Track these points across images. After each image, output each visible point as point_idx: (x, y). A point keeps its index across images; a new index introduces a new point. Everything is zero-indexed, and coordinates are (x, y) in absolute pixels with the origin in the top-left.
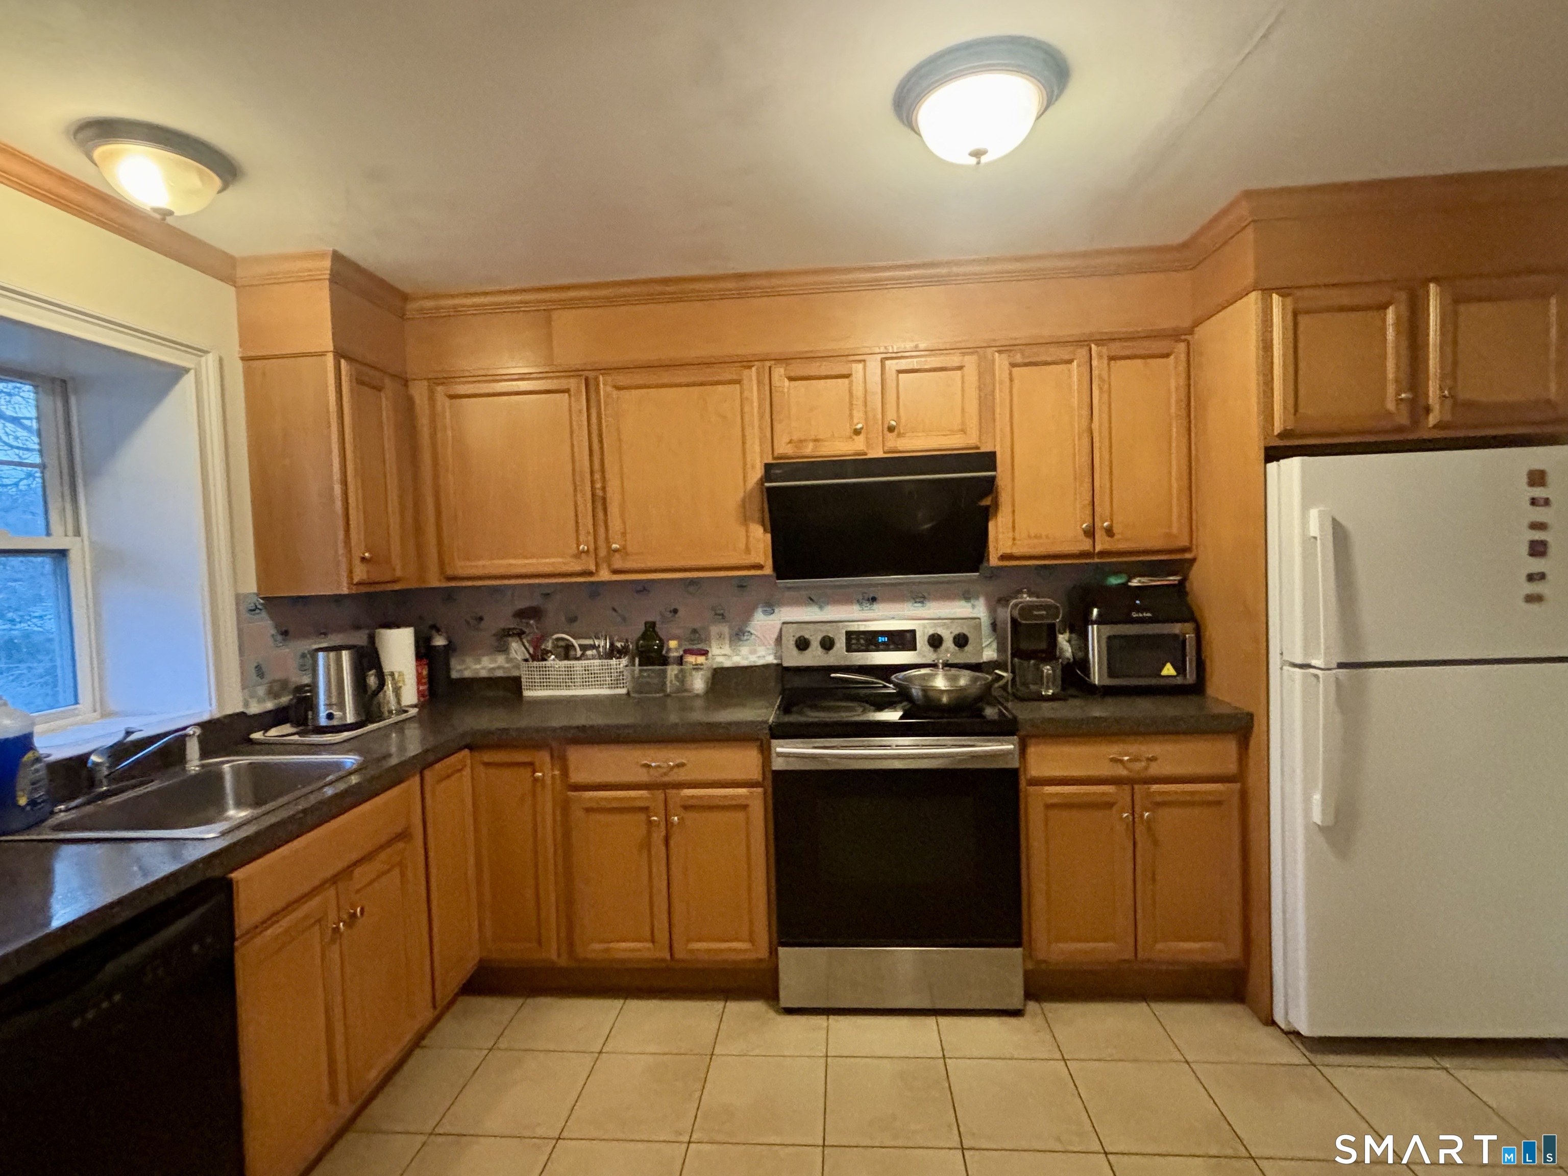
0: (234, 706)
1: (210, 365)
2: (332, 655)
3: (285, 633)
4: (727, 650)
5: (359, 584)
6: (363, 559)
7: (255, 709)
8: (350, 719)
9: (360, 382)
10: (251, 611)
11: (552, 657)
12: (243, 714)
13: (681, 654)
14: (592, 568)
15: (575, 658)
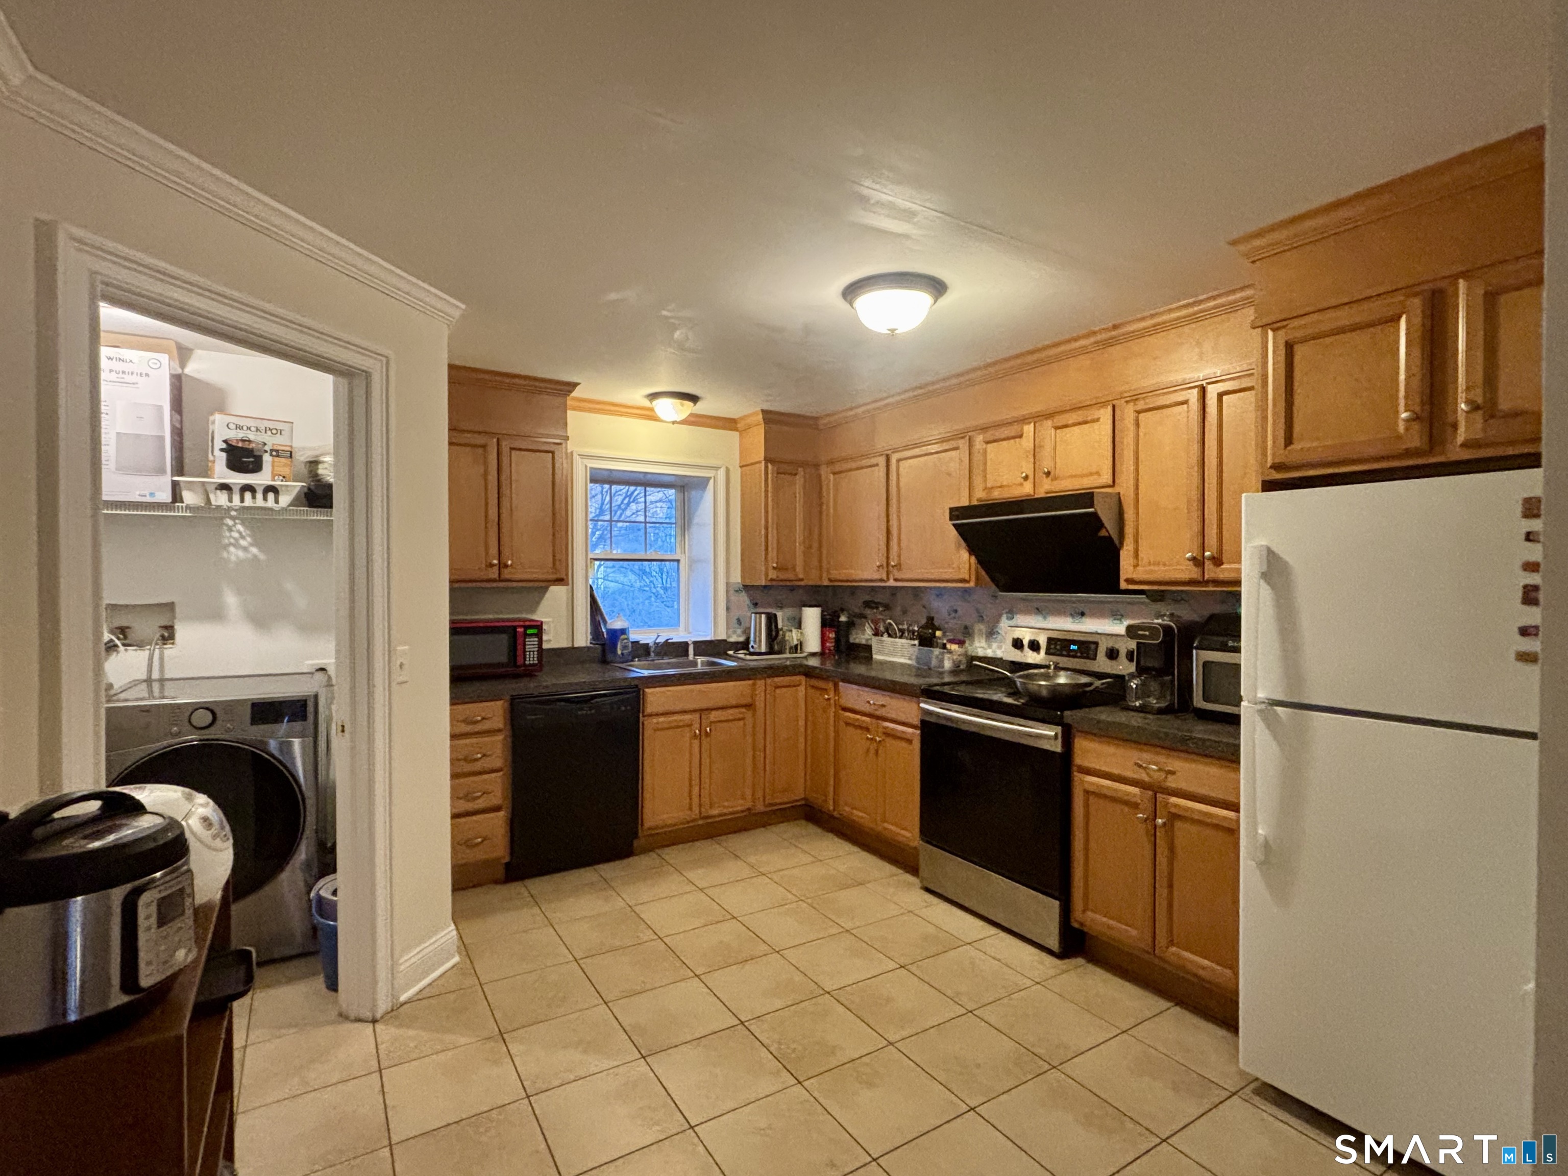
0: (722, 636)
1: (721, 474)
2: (758, 616)
3: (756, 605)
4: (983, 643)
5: (772, 580)
6: (774, 568)
7: (733, 639)
8: (763, 649)
9: (778, 473)
10: (737, 591)
11: (886, 635)
12: (725, 641)
13: (945, 641)
14: (884, 577)
15: (896, 637)
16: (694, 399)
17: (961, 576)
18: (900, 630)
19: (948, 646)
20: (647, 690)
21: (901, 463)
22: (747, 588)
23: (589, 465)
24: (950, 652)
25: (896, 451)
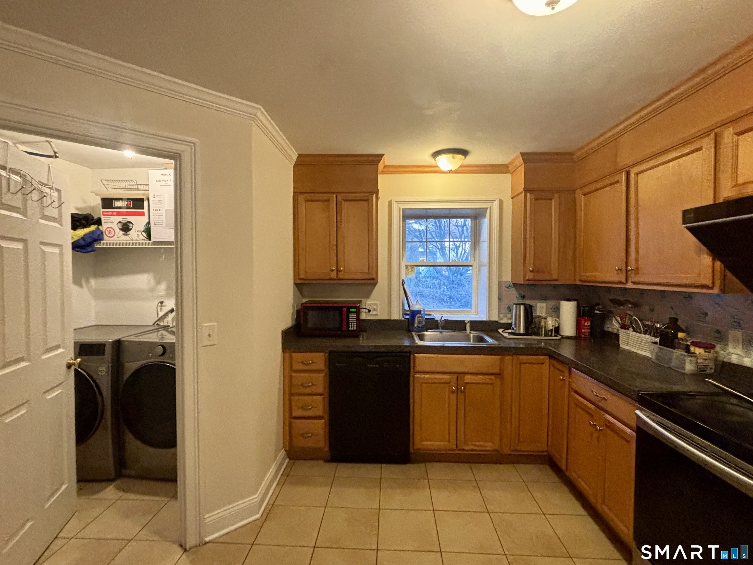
0: (495, 318)
1: (496, 205)
2: (518, 306)
3: (519, 298)
4: (739, 351)
5: (528, 280)
6: (531, 271)
7: (502, 321)
8: (522, 331)
9: (536, 199)
10: (507, 287)
11: (631, 329)
12: (497, 322)
13: (689, 344)
14: (623, 280)
15: (640, 333)
16: (464, 153)
17: (704, 282)
18: (644, 326)
19: (692, 349)
20: (416, 355)
21: (640, 176)
22: (515, 285)
23: (402, 207)
24: (693, 355)
25: (634, 165)
